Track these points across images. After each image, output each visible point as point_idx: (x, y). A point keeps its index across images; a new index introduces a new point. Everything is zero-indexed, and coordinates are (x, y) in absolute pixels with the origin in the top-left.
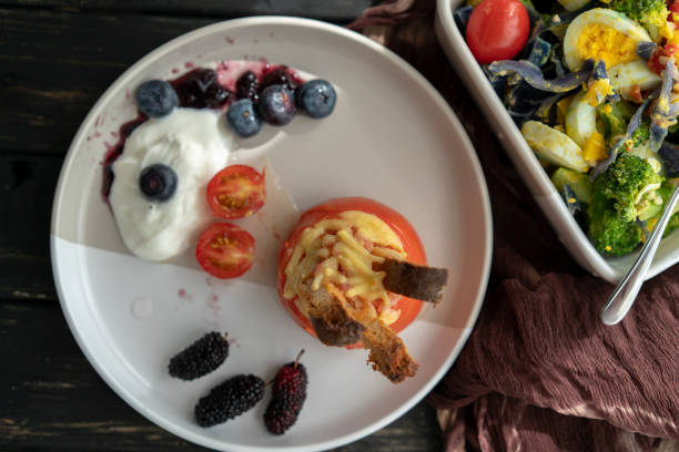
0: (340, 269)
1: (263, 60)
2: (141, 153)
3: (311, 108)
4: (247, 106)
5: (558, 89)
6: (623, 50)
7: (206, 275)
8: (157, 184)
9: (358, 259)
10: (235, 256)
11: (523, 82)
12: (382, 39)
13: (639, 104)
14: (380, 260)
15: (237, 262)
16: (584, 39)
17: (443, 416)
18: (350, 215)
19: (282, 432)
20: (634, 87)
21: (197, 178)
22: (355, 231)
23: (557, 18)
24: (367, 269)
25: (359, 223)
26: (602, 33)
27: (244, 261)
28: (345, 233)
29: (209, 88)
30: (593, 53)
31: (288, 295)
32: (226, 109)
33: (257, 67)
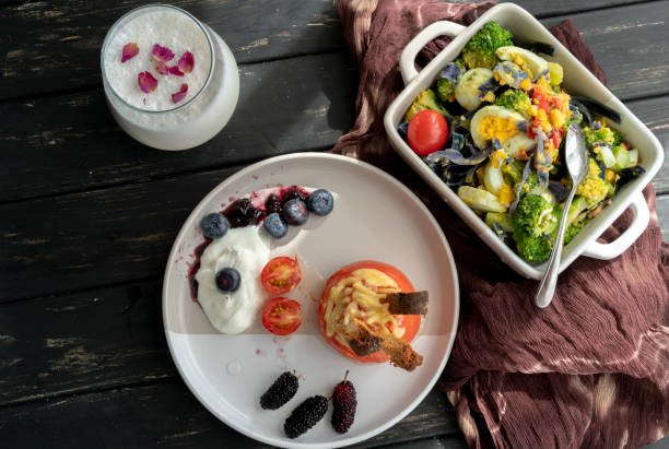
0: (360, 308)
1: (280, 185)
2: (212, 264)
3: (319, 210)
4: (275, 217)
5: (474, 162)
6: (509, 128)
7: (272, 336)
8: (227, 282)
9: (369, 298)
10: (289, 318)
11: (451, 163)
12: (355, 155)
13: (527, 160)
14: (384, 296)
15: (291, 322)
16: (483, 127)
17: (452, 396)
18: (358, 272)
19: (346, 431)
20: (521, 151)
21: (252, 272)
22: (363, 282)
23: (463, 118)
24: (377, 304)
25: (365, 277)
26: (493, 121)
27: (295, 320)
28: (358, 285)
29: (248, 212)
30: (491, 135)
31: (330, 334)
32: (262, 223)
33: (276, 191)
